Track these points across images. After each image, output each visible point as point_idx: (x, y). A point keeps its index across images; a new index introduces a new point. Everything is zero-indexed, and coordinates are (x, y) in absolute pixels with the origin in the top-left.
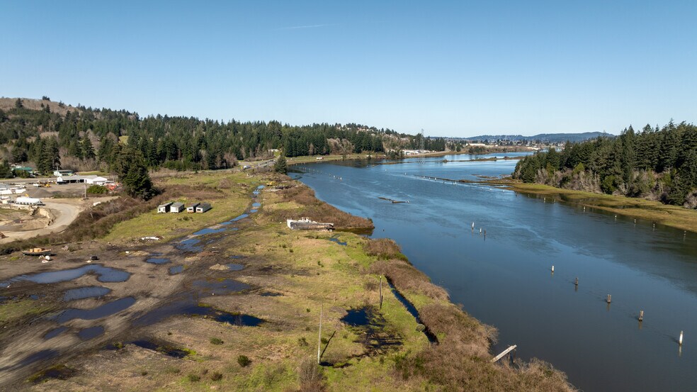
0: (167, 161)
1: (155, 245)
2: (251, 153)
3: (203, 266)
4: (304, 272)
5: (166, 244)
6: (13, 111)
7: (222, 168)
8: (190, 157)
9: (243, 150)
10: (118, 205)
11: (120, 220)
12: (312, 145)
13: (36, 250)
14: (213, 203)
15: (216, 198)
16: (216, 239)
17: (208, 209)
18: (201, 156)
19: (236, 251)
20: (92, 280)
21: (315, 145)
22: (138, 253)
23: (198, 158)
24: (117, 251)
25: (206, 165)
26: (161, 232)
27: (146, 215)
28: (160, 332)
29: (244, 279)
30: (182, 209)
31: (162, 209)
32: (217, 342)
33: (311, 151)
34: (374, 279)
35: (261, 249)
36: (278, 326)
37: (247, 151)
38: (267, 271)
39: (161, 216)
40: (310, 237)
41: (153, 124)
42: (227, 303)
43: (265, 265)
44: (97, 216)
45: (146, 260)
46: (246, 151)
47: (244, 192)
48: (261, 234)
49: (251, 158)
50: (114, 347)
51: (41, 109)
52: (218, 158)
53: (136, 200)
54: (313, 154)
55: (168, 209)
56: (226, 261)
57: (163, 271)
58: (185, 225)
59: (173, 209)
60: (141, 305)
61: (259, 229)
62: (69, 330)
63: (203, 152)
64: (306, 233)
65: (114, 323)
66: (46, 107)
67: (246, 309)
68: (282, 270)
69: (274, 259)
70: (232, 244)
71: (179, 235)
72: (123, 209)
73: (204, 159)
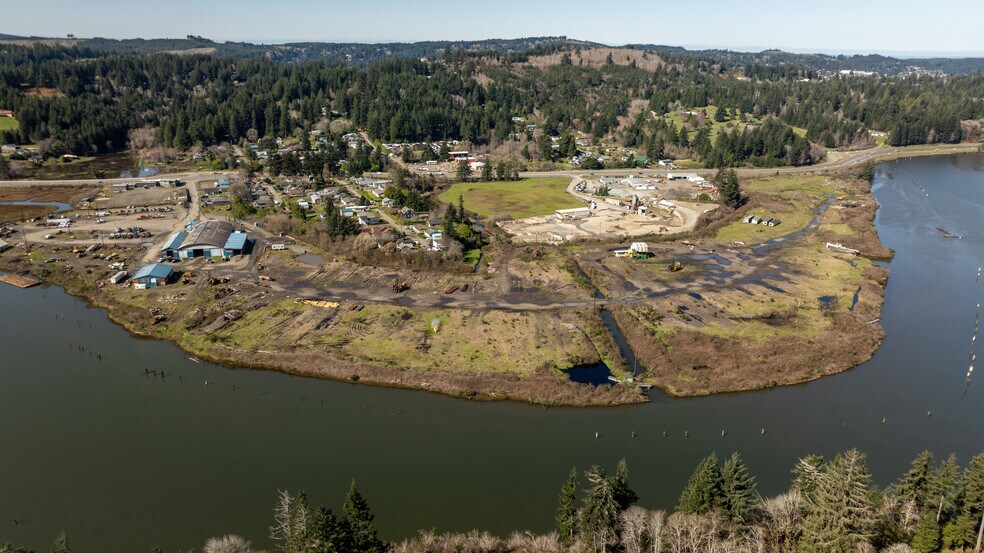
0: (752, 156)
1: (742, 248)
2: (845, 142)
3: (765, 264)
4: (816, 277)
5: (748, 247)
6: (605, 68)
7: (805, 164)
8: (774, 153)
9: (836, 137)
10: (718, 214)
11: (722, 225)
12: (932, 132)
13: (687, 242)
14: (781, 217)
15: (786, 212)
16: (777, 249)
17: (777, 223)
18: (786, 152)
19: (785, 259)
20: (715, 262)
21: (938, 131)
22: (734, 251)
23: (782, 154)
24: (723, 247)
25: (789, 162)
26: (746, 239)
27: (735, 224)
28: (745, 287)
29: (784, 275)
30: (760, 222)
31: (746, 220)
32: (765, 293)
33: (930, 138)
34: (848, 286)
35: (800, 260)
36: (790, 294)
37: (842, 138)
38: (797, 273)
39: (746, 226)
40: (836, 257)
41: (742, 92)
42: (773, 283)
43: (798, 269)
44: (708, 221)
45: (738, 256)
46: (840, 138)
47: (812, 206)
48: (806, 250)
49: (844, 148)
50: (730, 287)
51: (627, 63)
52: (803, 155)
53: (729, 208)
54: (933, 142)
55: (750, 221)
56: (778, 264)
57: (746, 263)
58: (760, 236)
59: (754, 222)
60: (737, 276)
61: (806, 246)
62: (713, 280)
63: (788, 148)
64: (836, 254)
65: (728, 281)
66: (632, 61)
67: (779, 286)
68: (805, 274)
69: (804, 267)
70: (785, 254)
71: (756, 242)
72: (722, 217)
73: (788, 155)
